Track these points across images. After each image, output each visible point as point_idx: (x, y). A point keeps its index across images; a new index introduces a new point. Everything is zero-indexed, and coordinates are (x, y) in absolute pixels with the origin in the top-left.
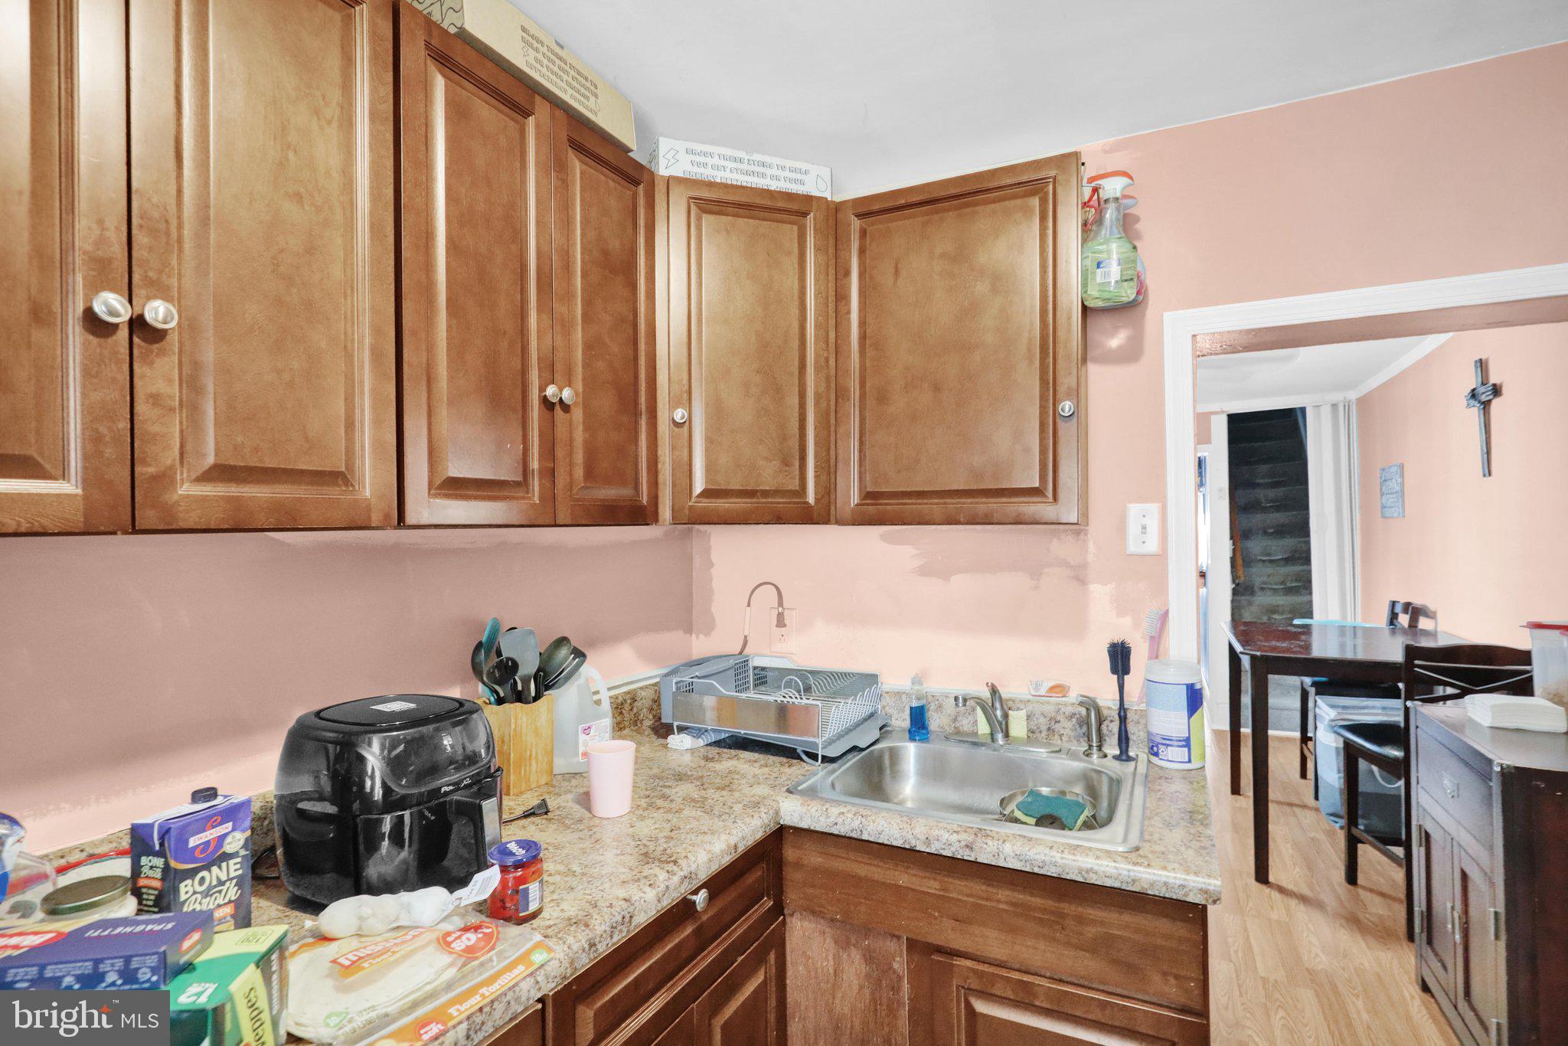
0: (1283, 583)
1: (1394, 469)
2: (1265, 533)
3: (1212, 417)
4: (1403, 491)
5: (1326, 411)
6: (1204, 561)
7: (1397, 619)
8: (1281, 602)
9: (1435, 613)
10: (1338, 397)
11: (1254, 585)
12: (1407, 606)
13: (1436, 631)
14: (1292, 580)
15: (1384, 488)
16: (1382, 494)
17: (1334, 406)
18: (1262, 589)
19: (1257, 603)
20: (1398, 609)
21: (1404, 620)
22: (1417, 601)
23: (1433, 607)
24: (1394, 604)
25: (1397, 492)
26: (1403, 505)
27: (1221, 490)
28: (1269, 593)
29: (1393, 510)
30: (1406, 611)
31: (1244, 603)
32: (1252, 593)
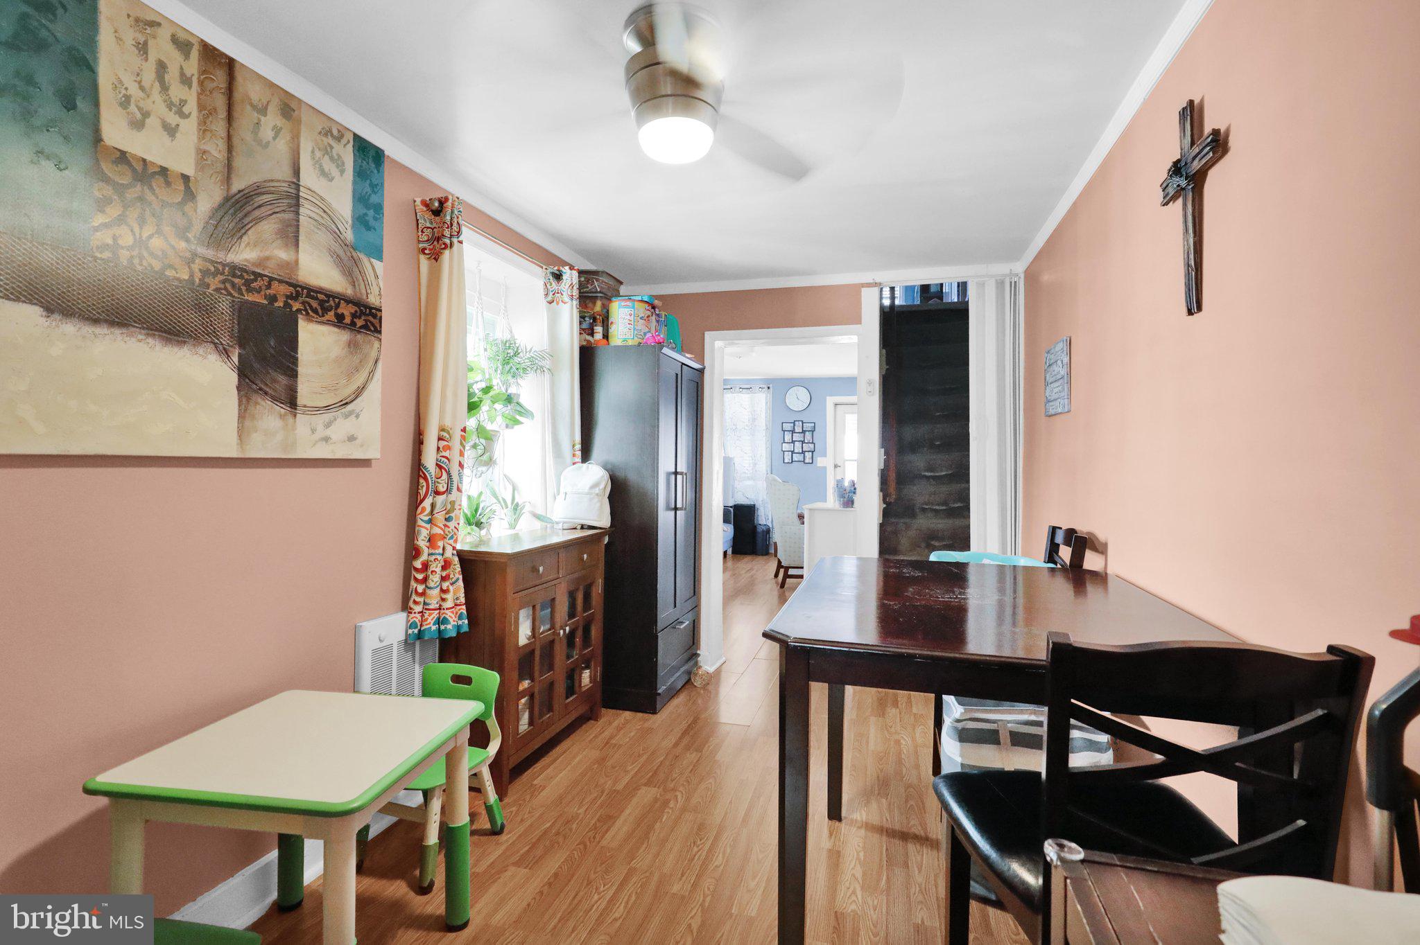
0: (945, 503)
1: (1060, 346)
2: (932, 446)
3: (863, 289)
4: (1069, 374)
5: (991, 290)
6: (850, 474)
7: (1057, 552)
8: (940, 526)
9: (1105, 545)
10: (1001, 269)
11: (914, 505)
12: (1070, 533)
13: (1106, 574)
14: (954, 501)
15: (1048, 376)
16: (1047, 384)
17: (1000, 284)
18: (924, 510)
19: (915, 527)
20: (1059, 538)
21: (1065, 553)
22: (1083, 528)
23: (1101, 535)
24: (1054, 530)
25: (1063, 378)
26: (1070, 398)
27: (870, 383)
28: (930, 515)
29: (1057, 403)
30: (1067, 543)
31: (901, 526)
32: (913, 515)
